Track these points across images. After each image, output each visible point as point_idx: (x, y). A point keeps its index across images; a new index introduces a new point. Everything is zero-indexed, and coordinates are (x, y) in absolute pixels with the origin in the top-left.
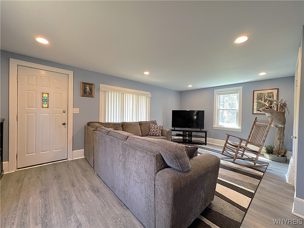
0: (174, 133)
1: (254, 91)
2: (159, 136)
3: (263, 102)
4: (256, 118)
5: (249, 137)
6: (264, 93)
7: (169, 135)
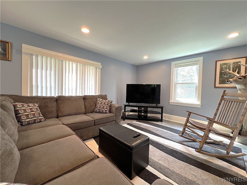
0: (128, 108)
1: (216, 62)
2: (106, 113)
3: (231, 71)
4: (225, 91)
5: (216, 114)
6: (230, 63)
7: (119, 112)
